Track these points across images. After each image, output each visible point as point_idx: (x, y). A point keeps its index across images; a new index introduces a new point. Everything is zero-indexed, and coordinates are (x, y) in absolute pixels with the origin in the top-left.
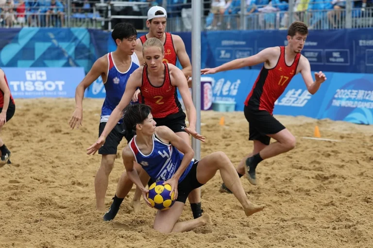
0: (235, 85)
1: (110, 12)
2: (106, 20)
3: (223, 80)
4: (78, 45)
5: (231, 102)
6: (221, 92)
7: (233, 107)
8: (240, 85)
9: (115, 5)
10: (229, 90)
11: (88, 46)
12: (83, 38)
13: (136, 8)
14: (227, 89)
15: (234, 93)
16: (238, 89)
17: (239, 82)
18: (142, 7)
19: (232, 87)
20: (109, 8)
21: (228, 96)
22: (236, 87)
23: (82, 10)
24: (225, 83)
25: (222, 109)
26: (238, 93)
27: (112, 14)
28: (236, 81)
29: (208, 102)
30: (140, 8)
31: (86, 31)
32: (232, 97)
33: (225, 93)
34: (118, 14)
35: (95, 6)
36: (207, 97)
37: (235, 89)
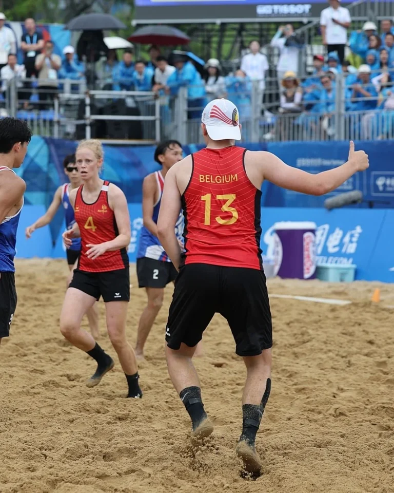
0: (352, 236)
1: (88, 109)
2: (81, 122)
3: (327, 227)
4: (29, 166)
5: (347, 264)
6: (325, 248)
7: (351, 274)
8: (360, 234)
9: (97, 97)
10: (341, 245)
11: (45, 169)
12: (36, 155)
13: (130, 103)
14: (337, 242)
15: (351, 248)
16: (358, 242)
17: (359, 230)
18: (139, 99)
19: (347, 239)
20: (88, 101)
21: (339, 254)
22: (355, 239)
23: (30, 104)
24: (331, 232)
25: (332, 276)
26: (357, 249)
27: (92, 113)
28: (354, 229)
29: (310, 265)
30: (136, 102)
31: (42, 142)
32: (348, 256)
33: (331, 250)
34: (101, 112)
35: (58, 98)
36: (309, 257)
37: (351, 242)
